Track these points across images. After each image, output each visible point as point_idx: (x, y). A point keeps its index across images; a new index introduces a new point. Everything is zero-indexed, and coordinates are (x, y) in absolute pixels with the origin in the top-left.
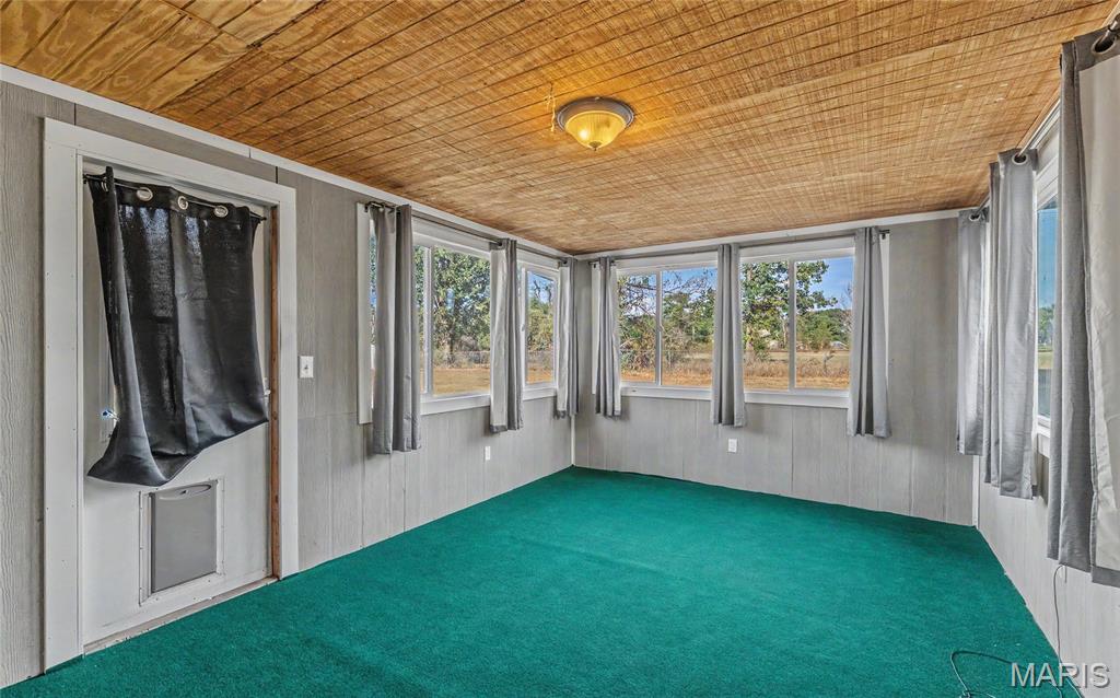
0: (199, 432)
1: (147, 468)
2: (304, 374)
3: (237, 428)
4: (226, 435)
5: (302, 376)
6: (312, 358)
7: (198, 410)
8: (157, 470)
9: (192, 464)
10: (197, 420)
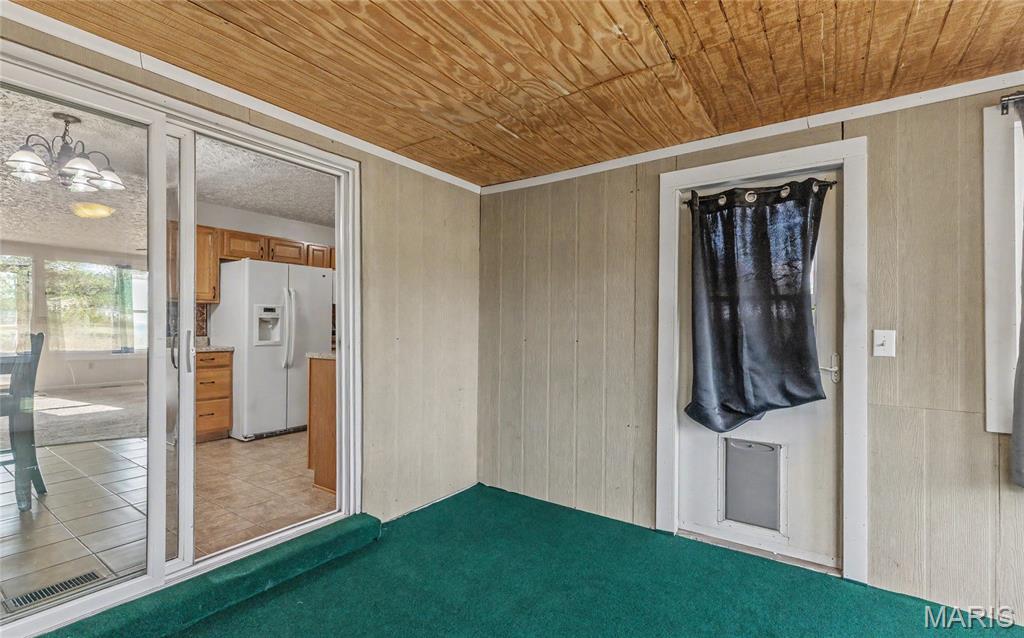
0: (755, 396)
1: (708, 415)
2: (878, 352)
3: (794, 401)
4: (780, 404)
5: (875, 354)
6: (894, 333)
7: (757, 378)
8: (719, 420)
9: (750, 424)
10: (755, 386)
